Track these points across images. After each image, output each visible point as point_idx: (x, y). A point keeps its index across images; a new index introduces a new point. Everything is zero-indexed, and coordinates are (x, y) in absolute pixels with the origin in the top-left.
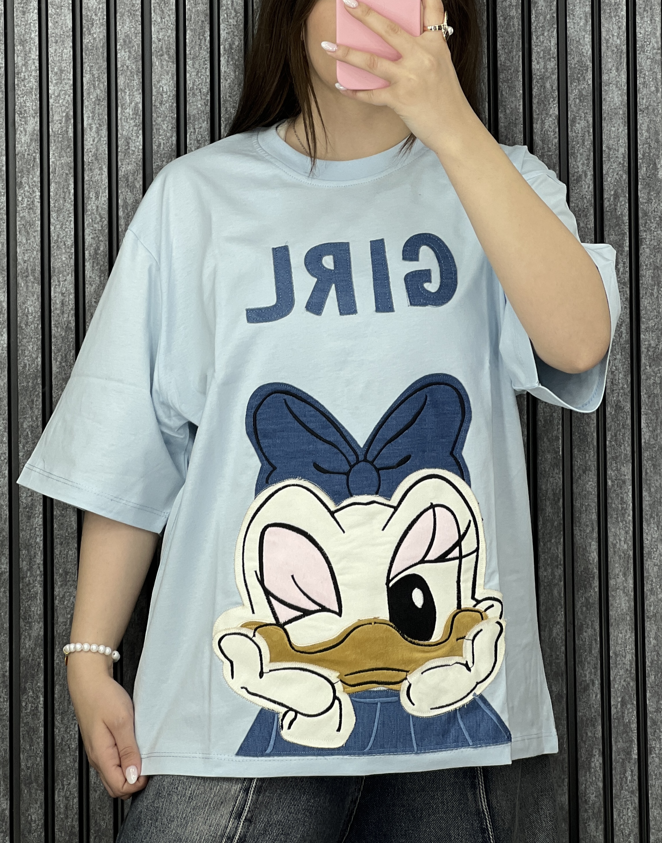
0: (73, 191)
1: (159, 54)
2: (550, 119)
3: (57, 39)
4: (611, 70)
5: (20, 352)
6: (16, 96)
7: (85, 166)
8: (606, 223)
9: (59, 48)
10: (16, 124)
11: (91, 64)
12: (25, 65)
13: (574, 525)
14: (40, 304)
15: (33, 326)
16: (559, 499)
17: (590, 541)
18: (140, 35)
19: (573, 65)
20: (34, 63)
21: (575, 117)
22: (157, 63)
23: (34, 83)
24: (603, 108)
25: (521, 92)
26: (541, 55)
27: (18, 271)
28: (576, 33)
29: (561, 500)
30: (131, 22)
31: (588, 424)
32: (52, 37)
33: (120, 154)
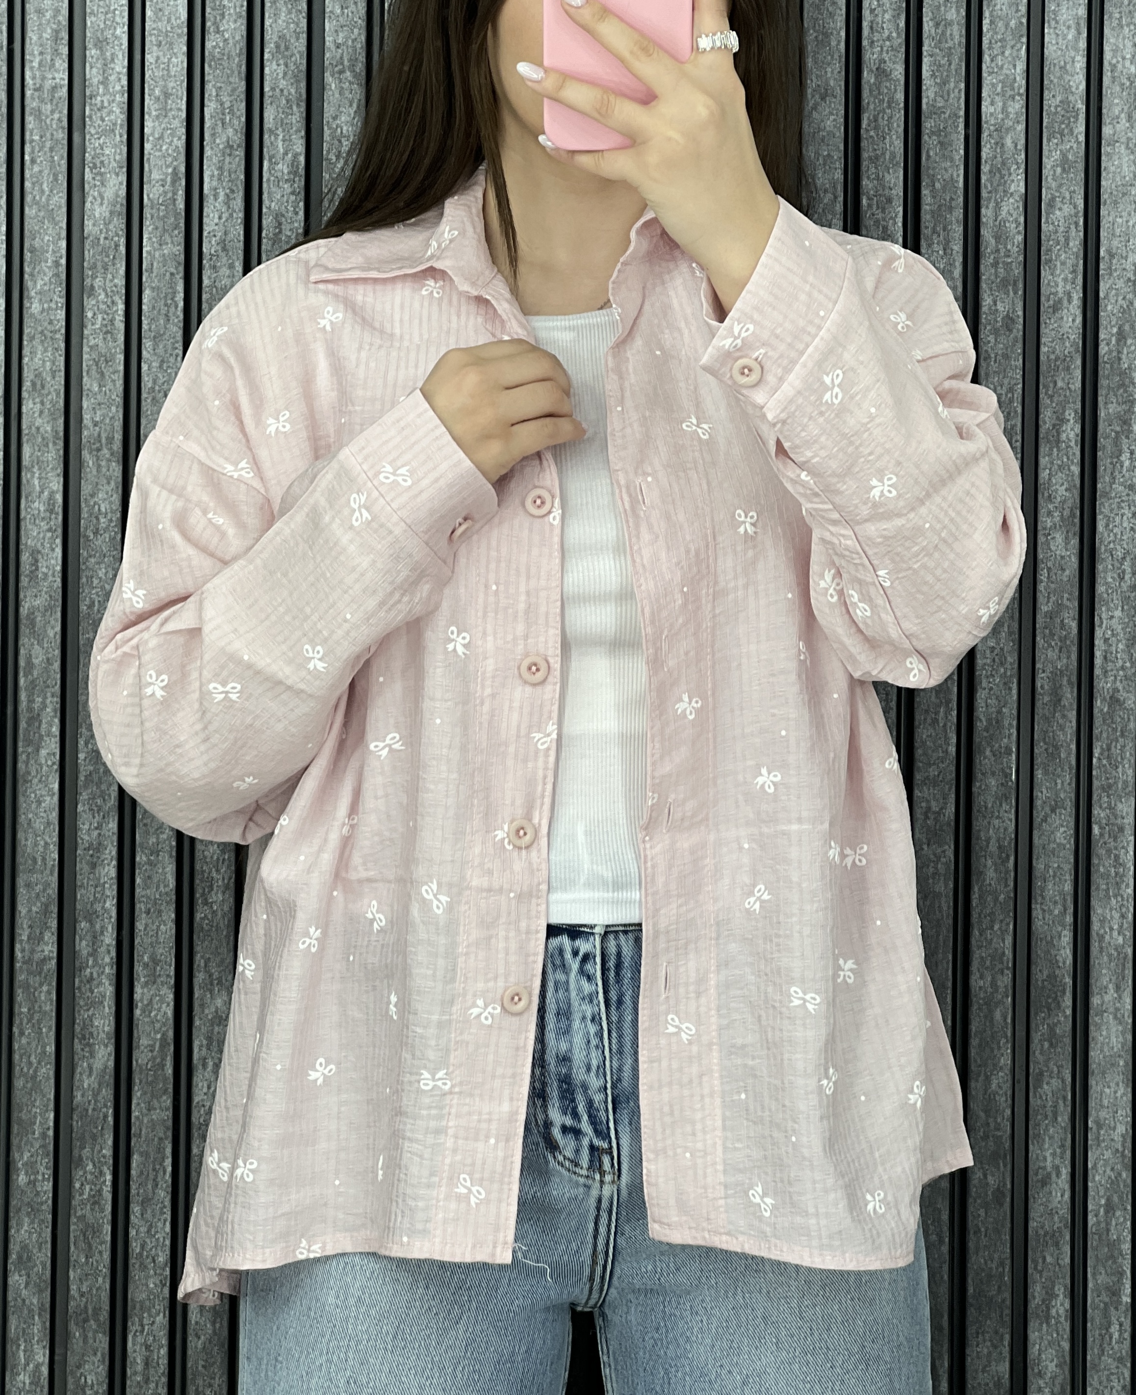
0: (181, 304)
1: (336, 69)
2: (1011, 200)
3: (161, 38)
4: (1118, 117)
5: (84, 580)
6: (87, 137)
7: (204, 262)
8: (1103, 382)
9: (164, 55)
10: (86, 186)
11: (219, 85)
12: (105, 82)
13: (1033, 901)
14: (120, 497)
15: (107, 535)
16: (1008, 856)
17: (1060, 929)
18: (305, 35)
19: (1052, 109)
20: (120, 79)
21: (1053, 199)
22: (333, 86)
23: (118, 115)
24: (1103, 183)
25: (962, 152)
26: (999, 89)
27: (84, 441)
28: (1059, 52)
29: (1012, 858)
30: (290, 12)
31: (1062, 728)
32: (151, 35)
33: (264, 241)
